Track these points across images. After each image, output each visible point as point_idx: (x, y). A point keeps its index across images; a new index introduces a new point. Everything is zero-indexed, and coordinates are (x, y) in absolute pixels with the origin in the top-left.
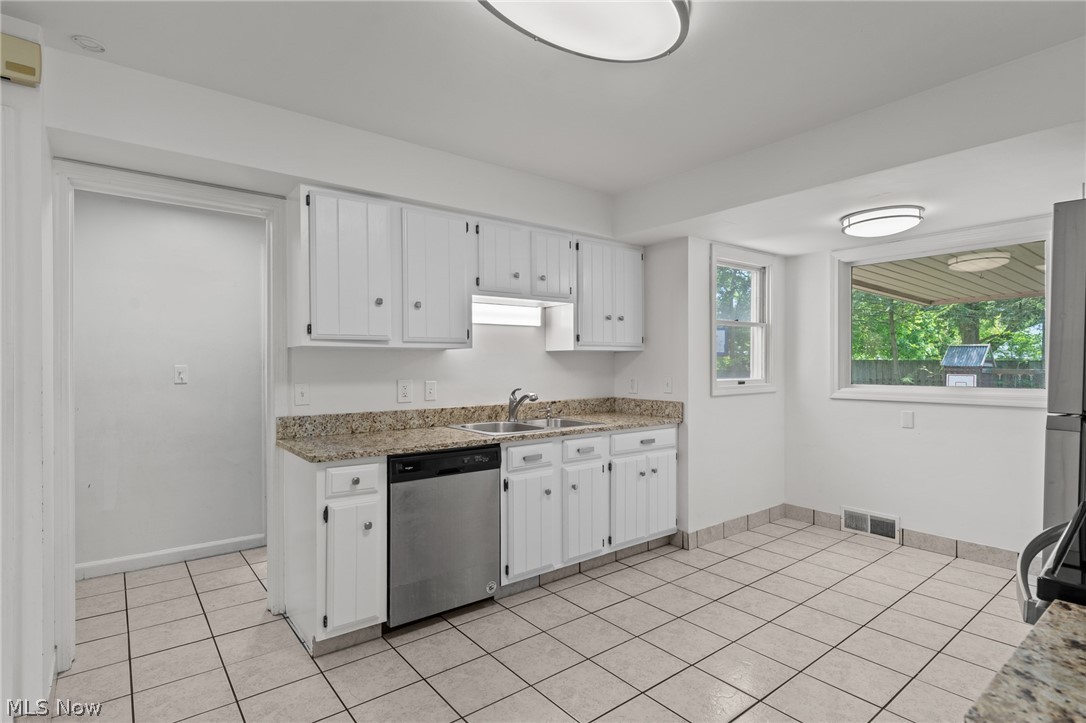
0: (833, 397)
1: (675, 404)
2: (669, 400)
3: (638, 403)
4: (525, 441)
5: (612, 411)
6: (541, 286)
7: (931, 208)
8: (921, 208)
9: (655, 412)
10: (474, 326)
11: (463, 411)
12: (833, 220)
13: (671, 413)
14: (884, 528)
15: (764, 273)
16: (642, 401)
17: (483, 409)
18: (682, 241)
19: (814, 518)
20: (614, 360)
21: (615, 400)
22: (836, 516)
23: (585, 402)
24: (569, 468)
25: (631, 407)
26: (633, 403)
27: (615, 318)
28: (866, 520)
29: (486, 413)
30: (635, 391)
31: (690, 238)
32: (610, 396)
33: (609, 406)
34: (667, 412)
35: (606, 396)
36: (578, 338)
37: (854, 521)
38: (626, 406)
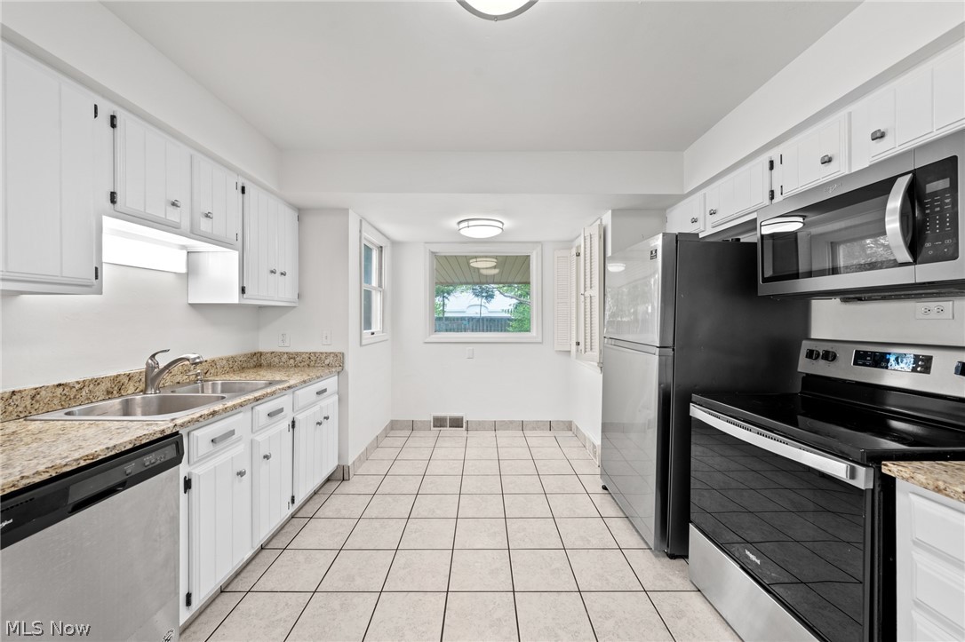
0: (427, 341)
1: (336, 355)
2: (329, 351)
3: (292, 356)
4: (216, 418)
5: (259, 366)
6: (205, 225)
7: (508, 224)
8: (503, 224)
9: (312, 363)
10: (104, 265)
11: (60, 390)
12: (453, 223)
13: (333, 363)
14: (457, 423)
15: (382, 251)
16: (297, 354)
17: (96, 382)
18: (345, 211)
19: (413, 426)
20: (262, 313)
21: (261, 354)
22: (427, 421)
23: (233, 359)
24: (259, 438)
25: (283, 360)
26: (286, 356)
27: (278, 273)
28: (446, 419)
29: (103, 387)
30: (286, 345)
31: (350, 211)
32: (256, 351)
33: (256, 361)
34: (327, 362)
35: (253, 351)
36: (243, 290)
37: (439, 422)
38: (276, 360)
